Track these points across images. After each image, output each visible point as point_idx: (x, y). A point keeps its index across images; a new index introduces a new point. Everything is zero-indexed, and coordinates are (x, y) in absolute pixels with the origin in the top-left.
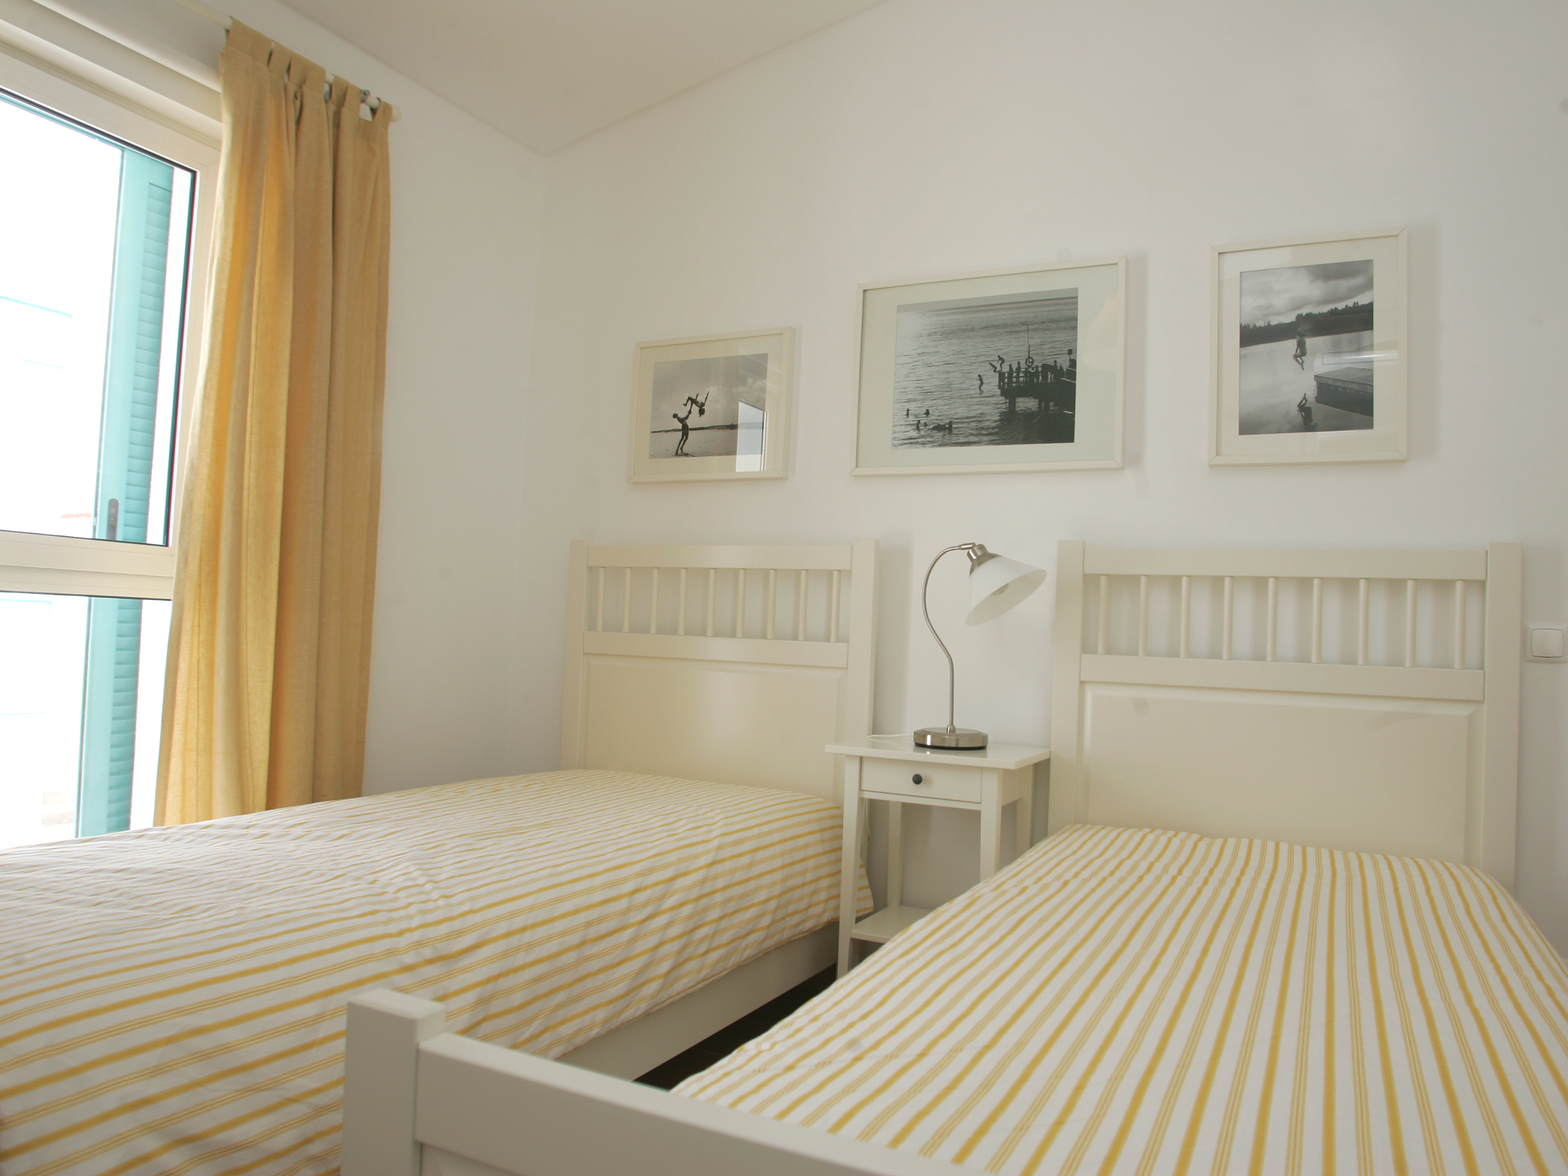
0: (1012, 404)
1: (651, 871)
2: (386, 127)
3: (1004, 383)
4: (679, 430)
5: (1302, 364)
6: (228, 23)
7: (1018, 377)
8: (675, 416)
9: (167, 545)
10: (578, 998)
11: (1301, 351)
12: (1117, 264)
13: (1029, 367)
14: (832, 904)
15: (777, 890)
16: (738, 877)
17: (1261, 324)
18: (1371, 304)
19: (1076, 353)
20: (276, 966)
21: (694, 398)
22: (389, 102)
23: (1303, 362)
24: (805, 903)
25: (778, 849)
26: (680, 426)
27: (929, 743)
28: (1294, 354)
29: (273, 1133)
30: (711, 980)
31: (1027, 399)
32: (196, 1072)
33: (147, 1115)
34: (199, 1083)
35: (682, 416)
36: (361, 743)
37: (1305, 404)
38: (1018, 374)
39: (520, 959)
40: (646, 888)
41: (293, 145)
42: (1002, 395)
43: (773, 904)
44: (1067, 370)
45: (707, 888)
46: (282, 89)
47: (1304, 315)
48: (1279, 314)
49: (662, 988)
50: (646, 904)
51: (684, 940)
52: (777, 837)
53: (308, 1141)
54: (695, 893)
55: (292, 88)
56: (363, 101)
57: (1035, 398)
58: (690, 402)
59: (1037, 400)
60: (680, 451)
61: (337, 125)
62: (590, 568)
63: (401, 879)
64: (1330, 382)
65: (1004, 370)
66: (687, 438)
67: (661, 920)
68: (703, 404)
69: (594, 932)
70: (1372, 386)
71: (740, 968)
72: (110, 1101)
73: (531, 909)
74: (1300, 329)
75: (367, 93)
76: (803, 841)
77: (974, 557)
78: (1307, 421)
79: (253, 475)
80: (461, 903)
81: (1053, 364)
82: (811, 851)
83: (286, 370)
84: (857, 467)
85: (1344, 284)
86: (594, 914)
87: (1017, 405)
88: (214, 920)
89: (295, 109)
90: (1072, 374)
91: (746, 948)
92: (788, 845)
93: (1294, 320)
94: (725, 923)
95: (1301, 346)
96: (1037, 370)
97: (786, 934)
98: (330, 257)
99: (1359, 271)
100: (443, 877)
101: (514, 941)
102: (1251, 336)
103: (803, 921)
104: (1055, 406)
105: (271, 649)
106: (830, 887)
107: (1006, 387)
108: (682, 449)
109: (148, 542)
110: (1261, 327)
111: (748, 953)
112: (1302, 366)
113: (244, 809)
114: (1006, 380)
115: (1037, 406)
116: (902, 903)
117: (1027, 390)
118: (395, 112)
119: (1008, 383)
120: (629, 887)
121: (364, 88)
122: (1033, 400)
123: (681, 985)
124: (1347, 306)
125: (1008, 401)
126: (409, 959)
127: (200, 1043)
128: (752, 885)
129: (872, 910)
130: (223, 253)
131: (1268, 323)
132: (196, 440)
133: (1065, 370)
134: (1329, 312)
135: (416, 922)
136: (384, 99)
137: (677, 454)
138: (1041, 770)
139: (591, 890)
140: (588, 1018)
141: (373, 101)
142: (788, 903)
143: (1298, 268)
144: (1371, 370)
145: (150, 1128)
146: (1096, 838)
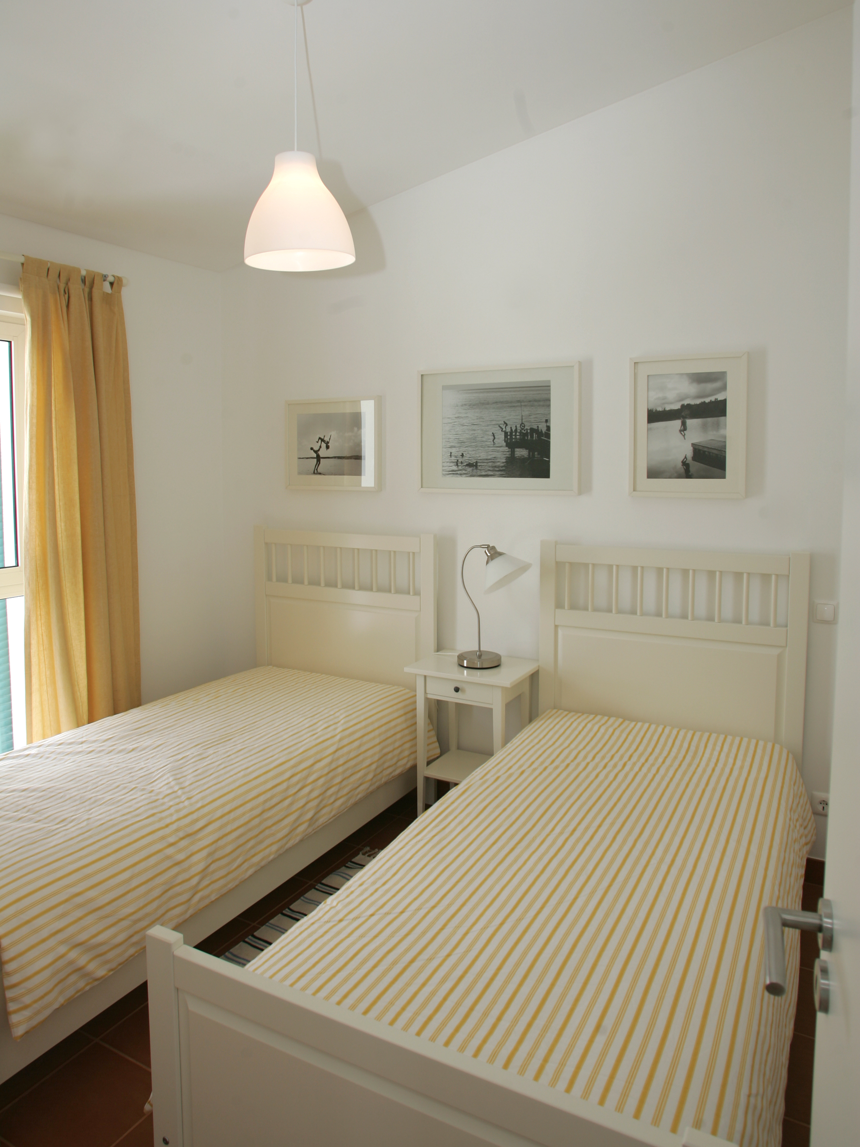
0: (513, 452)
1: (300, 762)
2: (120, 292)
3: (508, 439)
4: (315, 458)
5: (684, 436)
6: (22, 260)
7: (516, 435)
8: (312, 449)
9: (18, 565)
10: (261, 842)
11: (684, 428)
12: (573, 366)
13: (523, 429)
14: (413, 756)
15: (376, 758)
16: (352, 755)
17: (660, 409)
18: (725, 400)
19: (550, 422)
20: (109, 855)
21: (323, 438)
22: (119, 276)
23: (685, 435)
24: (395, 760)
25: (377, 732)
26: (315, 455)
27: (465, 665)
28: (680, 429)
29: (115, 936)
30: (338, 815)
31: (521, 450)
32: (79, 913)
33: (60, 937)
34: (80, 919)
35: (316, 448)
36: (138, 665)
37: (685, 461)
38: (516, 433)
39: (229, 828)
40: (297, 774)
41: (66, 323)
42: (507, 446)
43: (374, 766)
44: (545, 432)
45: (333, 766)
46: (57, 289)
47: (685, 404)
48: (671, 403)
49: (309, 826)
50: (298, 782)
51: (321, 798)
52: (376, 725)
53: (131, 936)
54: (326, 771)
55: (62, 286)
56: (104, 280)
57: (526, 449)
58: (320, 440)
59: (528, 451)
60: (316, 471)
61: (91, 299)
62: (266, 544)
63: (165, 788)
64: (701, 448)
65: (507, 431)
66: (320, 463)
67: (307, 790)
68: (328, 442)
69: (268, 805)
70: (725, 452)
71: (356, 804)
72: (45, 933)
73: (234, 799)
74: (683, 414)
75: (106, 276)
76: (393, 724)
77: (489, 555)
78: (687, 472)
79: (63, 524)
80: (197, 802)
81: (537, 428)
82: (398, 729)
83: (75, 460)
84: (422, 487)
85: (710, 386)
86: (268, 795)
87: (516, 453)
88: (77, 829)
89: (65, 299)
90: (548, 435)
91: (358, 794)
92: (383, 729)
93: (680, 408)
94: (344, 783)
95: (684, 424)
96: (527, 431)
97: (383, 780)
98: (94, 387)
99: (716, 378)
100: (187, 783)
101: (225, 820)
102: (654, 416)
103: (395, 770)
104: (538, 454)
105: (83, 623)
106: (411, 747)
107: (509, 441)
108: (317, 470)
109: (6, 566)
110: (660, 411)
111: (359, 797)
112: (684, 437)
113: (79, 724)
114: (509, 437)
115: (528, 454)
116: (459, 748)
117: (522, 444)
118: (124, 281)
119: (510, 439)
120: (287, 775)
121: (105, 273)
122: (525, 450)
123: (321, 821)
124: (711, 400)
125: (510, 450)
126: (172, 840)
127: (79, 900)
128: (361, 758)
129: (439, 755)
130: (32, 401)
131: (664, 409)
132: (27, 514)
133: (544, 432)
134: (700, 404)
135: (175, 817)
136: (116, 274)
137: (314, 473)
138: (534, 677)
139: (265, 782)
140: (268, 851)
141: (111, 279)
142: (384, 763)
143: (682, 374)
144: (725, 442)
145: (62, 942)
146: (561, 723)
